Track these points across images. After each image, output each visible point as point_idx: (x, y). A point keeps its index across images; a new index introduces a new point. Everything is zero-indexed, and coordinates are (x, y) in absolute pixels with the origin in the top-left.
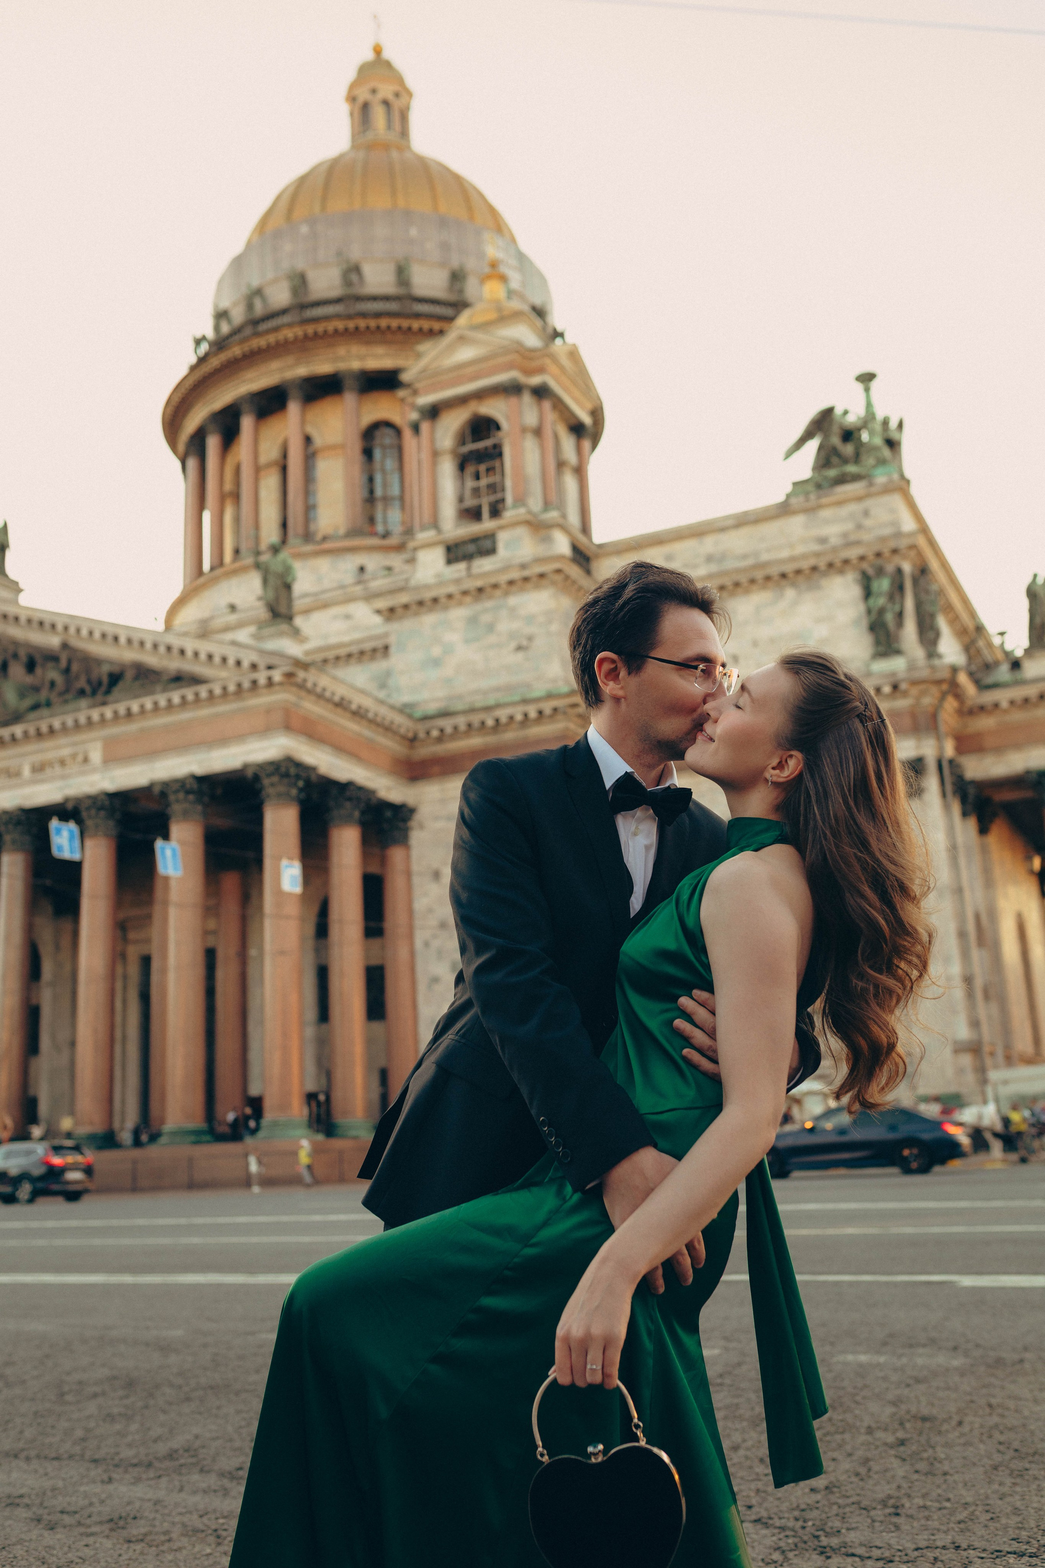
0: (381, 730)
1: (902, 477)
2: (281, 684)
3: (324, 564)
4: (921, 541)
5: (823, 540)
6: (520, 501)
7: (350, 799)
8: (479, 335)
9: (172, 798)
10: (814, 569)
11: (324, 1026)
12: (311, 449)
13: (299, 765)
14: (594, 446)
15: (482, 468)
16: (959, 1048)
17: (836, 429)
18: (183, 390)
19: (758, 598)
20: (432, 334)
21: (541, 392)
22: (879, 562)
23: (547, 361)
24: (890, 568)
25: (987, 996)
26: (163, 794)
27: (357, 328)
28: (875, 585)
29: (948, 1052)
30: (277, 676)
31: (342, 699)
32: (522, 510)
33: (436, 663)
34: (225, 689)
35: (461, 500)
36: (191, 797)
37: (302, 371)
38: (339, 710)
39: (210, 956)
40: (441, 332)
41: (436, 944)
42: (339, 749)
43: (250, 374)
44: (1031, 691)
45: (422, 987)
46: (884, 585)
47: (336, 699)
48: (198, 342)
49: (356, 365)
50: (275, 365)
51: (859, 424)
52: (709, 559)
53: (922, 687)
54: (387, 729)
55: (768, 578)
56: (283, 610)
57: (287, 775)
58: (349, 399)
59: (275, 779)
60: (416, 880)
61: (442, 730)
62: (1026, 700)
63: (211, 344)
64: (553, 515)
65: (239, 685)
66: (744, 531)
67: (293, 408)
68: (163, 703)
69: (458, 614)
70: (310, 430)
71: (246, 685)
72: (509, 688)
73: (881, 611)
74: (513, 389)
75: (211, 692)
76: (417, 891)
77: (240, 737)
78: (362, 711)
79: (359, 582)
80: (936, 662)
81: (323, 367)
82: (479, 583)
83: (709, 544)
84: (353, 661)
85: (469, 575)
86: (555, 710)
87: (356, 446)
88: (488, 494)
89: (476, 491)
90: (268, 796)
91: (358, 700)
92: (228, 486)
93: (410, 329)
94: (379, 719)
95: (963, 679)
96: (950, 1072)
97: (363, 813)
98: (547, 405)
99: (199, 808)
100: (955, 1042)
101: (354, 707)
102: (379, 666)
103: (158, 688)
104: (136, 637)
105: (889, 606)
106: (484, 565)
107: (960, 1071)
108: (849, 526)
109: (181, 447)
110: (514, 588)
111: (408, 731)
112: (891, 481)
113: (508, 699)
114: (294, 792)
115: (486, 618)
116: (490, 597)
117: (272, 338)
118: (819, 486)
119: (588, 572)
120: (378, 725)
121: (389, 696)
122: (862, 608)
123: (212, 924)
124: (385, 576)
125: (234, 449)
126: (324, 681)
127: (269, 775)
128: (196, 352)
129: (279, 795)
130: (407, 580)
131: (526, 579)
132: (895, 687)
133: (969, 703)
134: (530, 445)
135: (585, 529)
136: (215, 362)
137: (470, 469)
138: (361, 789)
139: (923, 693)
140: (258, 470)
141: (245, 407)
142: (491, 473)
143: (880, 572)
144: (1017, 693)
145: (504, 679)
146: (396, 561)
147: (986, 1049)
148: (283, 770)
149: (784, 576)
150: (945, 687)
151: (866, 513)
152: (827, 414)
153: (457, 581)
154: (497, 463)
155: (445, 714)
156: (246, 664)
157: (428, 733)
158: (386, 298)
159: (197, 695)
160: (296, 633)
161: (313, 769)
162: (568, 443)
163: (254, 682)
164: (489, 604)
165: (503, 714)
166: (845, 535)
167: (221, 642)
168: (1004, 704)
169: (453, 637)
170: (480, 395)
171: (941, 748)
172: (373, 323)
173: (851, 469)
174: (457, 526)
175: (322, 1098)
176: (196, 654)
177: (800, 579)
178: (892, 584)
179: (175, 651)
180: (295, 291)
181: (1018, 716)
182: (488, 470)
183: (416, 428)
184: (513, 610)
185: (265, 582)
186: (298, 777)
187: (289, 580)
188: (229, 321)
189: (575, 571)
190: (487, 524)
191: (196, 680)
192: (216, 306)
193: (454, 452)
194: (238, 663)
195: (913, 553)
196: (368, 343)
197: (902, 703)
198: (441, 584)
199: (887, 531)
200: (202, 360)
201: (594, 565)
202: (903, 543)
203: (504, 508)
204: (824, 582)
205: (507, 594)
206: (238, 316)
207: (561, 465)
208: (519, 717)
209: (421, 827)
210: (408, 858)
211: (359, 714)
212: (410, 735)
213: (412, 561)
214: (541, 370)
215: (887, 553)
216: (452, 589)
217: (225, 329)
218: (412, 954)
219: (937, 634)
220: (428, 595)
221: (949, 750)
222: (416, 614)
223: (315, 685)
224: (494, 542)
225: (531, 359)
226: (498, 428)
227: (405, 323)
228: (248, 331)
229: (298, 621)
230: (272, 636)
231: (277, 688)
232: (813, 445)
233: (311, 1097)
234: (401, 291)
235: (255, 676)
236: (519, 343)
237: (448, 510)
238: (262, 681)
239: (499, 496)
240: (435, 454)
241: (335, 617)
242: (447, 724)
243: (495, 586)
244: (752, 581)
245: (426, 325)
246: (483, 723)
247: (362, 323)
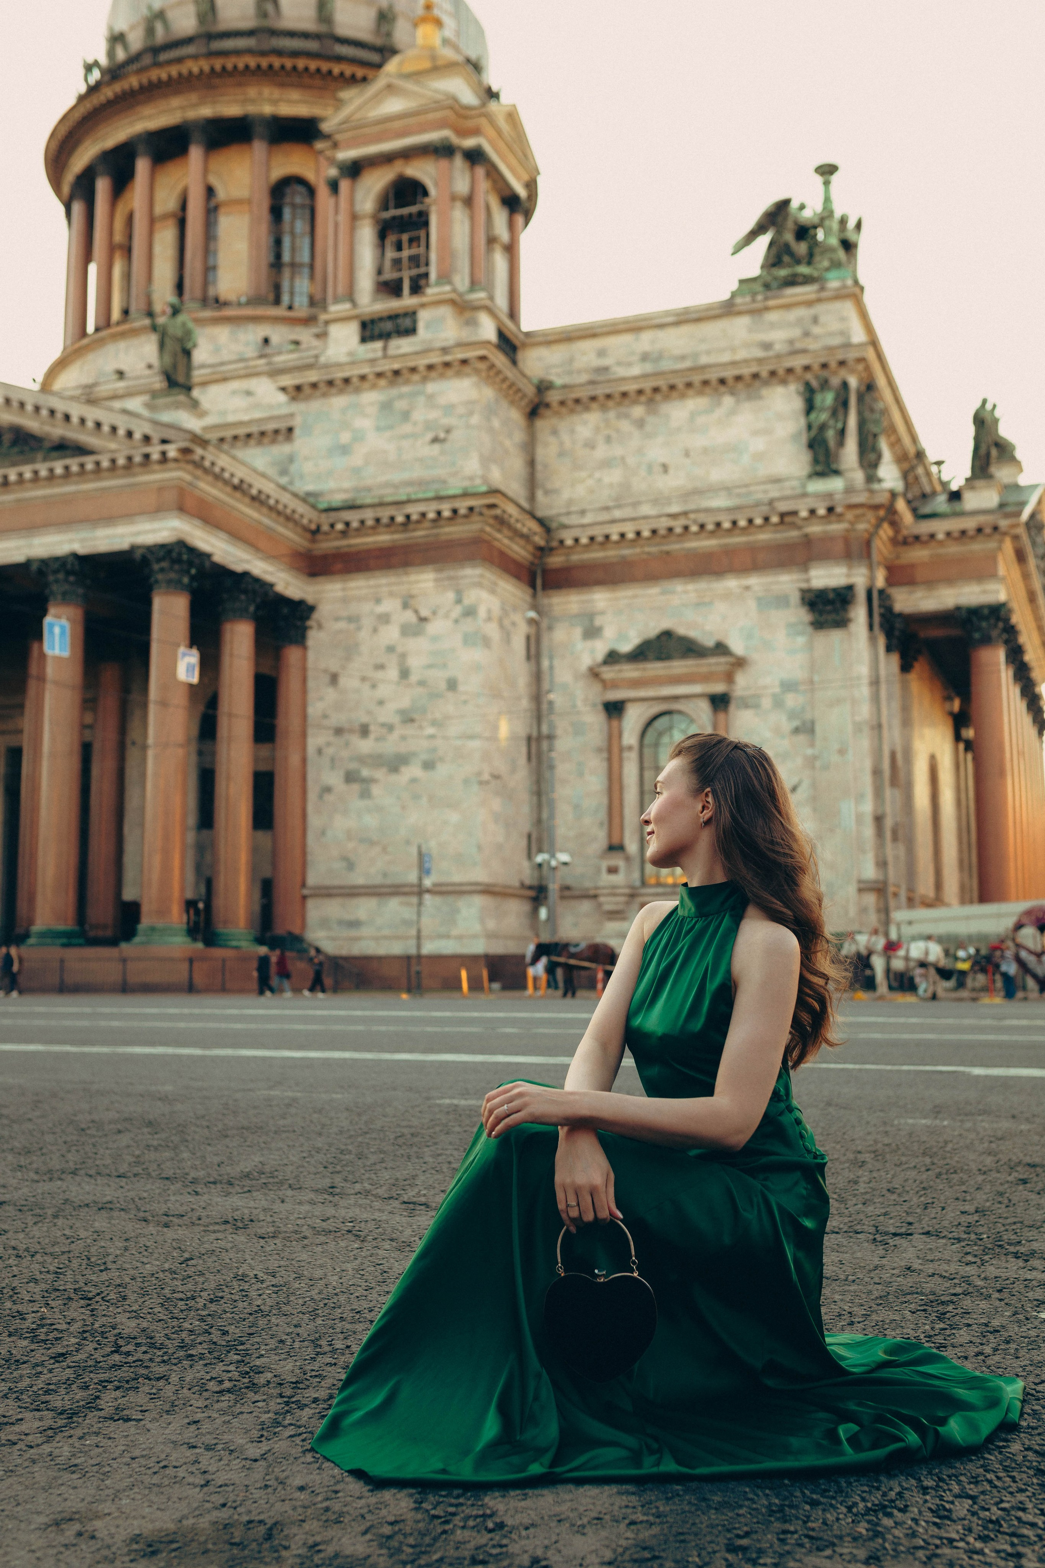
0: (281, 519)
1: (856, 282)
2: (176, 460)
3: (223, 334)
4: (871, 354)
5: (767, 346)
6: (445, 278)
7: (245, 592)
8: (409, 86)
9: (51, 578)
10: (755, 376)
11: (205, 832)
12: (212, 204)
13: (192, 551)
14: (527, 223)
15: (405, 237)
16: (864, 888)
17: (790, 225)
18: (70, 123)
19: (694, 403)
20: (353, 80)
21: (475, 157)
22: (825, 373)
23: (483, 122)
24: (835, 381)
25: (895, 839)
26: (41, 572)
27: (271, 67)
28: (818, 399)
29: (852, 890)
30: (172, 451)
31: (242, 481)
32: (447, 288)
33: (345, 450)
34: (113, 461)
35: (380, 272)
36: (72, 578)
37: (206, 111)
38: (238, 495)
39: (86, 752)
40: (364, 79)
41: (330, 751)
42: (236, 535)
43: (147, 110)
44: (970, 524)
45: (312, 796)
46: (828, 399)
47: (236, 481)
48: (89, 68)
49: (268, 110)
50: (176, 102)
51: (816, 221)
52: (645, 357)
53: (859, 511)
54: (289, 518)
55: (706, 383)
56: (181, 379)
57: (179, 561)
58: (259, 147)
59: (165, 564)
60: (311, 684)
61: (347, 524)
62: (963, 533)
63: (103, 72)
64: (480, 295)
65: (130, 459)
66: (685, 329)
67: (196, 153)
68: (43, 473)
69: (371, 398)
70: (213, 180)
71: (138, 459)
72: (421, 483)
73: (823, 427)
74: (444, 151)
75: (98, 464)
76: (312, 695)
77: (128, 516)
78: (263, 497)
79: (261, 356)
80: (876, 486)
81: (231, 109)
82: (396, 366)
83: (646, 341)
84: (252, 442)
85: (385, 356)
86: (471, 509)
87: (263, 203)
88: (410, 268)
89: (397, 262)
90: (157, 582)
91: (258, 484)
92: (118, 238)
93: (330, 72)
94: (280, 507)
95: (901, 505)
96: (852, 912)
97: (258, 608)
98: (480, 171)
99: (80, 591)
100: (860, 881)
101: (254, 492)
102: (282, 450)
103: (40, 456)
104: (15, 397)
105: (831, 422)
106: (402, 346)
107: (863, 910)
108: (796, 332)
109: (66, 189)
110: (433, 374)
111: (310, 521)
112: (844, 287)
113: (421, 496)
114: (186, 580)
115: (401, 405)
116: (407, 382)
117: (174, 71)
118: (767, 286)
119: (514, 362)
120: (279, 513)
121: (291, 483)
122: (802, 422)
123: (89, 719)
124: (291, 351)
125: (127, 195)
126: (223, 461)
127: (159, 560)
128: (86, 80)
129: (169, 582)
130: (317, 357)
131: (447, 365)
132: (831, 510)
133: (905, 532)
134: (459, 214)
135: (513, 313)
136: (108, 93)
137: (391, 239)
138: (257, 580)
139: (858, 518)
140: (152, 221)
141: (141, 148)
142: (415, 244)
143: (825, 384)
144: (955, 525)
145: (417, 473)
146: (305, 335)
147: (891, 889)
148: (174, 555)
149: (722, 381)
150: (882, 513)
151: (815, 320)
152: (784, 205)
153: (373, 361)
154: (422, 233)
155: (352, 507)
156: (137, 436)
157: (332, 526)
158: (305, 35)
159: (82, 466)
160: (195, 405)
161: (208, 556)
162: (500, 217)
163: (147, 456)
164: (405, 389)
165: (414, 510)
166: (791, 342)
167: (111, 410)
168: (941, 536)
169: (364, 423)
170: (407, 154)
171: (872, 578)
172: (288, 63)
173: (803, 269)
174: (374, 300)
175: (201, 905)
176: (83, 421)
177: (740, 386)
178: (836, 399)
179: (59, 416)
180: (202, 18)
181: (953, 549)
182: (411, 241)
183: (334, 186)
184: (431, 397)
185: (162, 345)
186: (190, 564)
187: (189, 345)
188: (126, 47)
189: (500, 360)
190: (408, 301)
191: (81, 450)
192: (111, 29)
193: (375, 217)
194: (130, 434)
195: (860, 367)
196: (282, 85)
197: (836, 528)
198: (353, 363)
199: (836, 341)
200: (93, 90)
201: (520, 355)
202: (851, 355)
203: (427, 285)
204: (765, 392)
205: (425, 379)
206: (136, 41)
207: (491, 240)
208: (431, 515)
209: (320, 626)
210: (304, 659)
211: (258, 500)
212: (313, 527)
213: (322, 336)
214: (476, 132)
215: (833, 364)
216: (366, 370)
217: (121, 55)
218: (304, 760)
219: (879, 456)
220: (340, 375)
221: (880, 582)
222: (324, 395)
223: (213, 464)
224: (415, 322)
225: (466, 117)
226: (425, 193)
227: (325, 66)
228: (147, 60)
229: (196, 393)
230: (167, 407)
231: (171, 465)
232: (764, 240)
233: (190, 904)
234: (323, 29)
235: (148, 450)
236: (455, 99)
237: (365, 282)
238: (155, 456)
239: (422, 270)
240: (354, 218)
241: (234, 392)
242: (354, 517)
243: (413, 370)
244: (689, 385)
245: (348, 70)
246: (392, 519)
247: (277, 62)
